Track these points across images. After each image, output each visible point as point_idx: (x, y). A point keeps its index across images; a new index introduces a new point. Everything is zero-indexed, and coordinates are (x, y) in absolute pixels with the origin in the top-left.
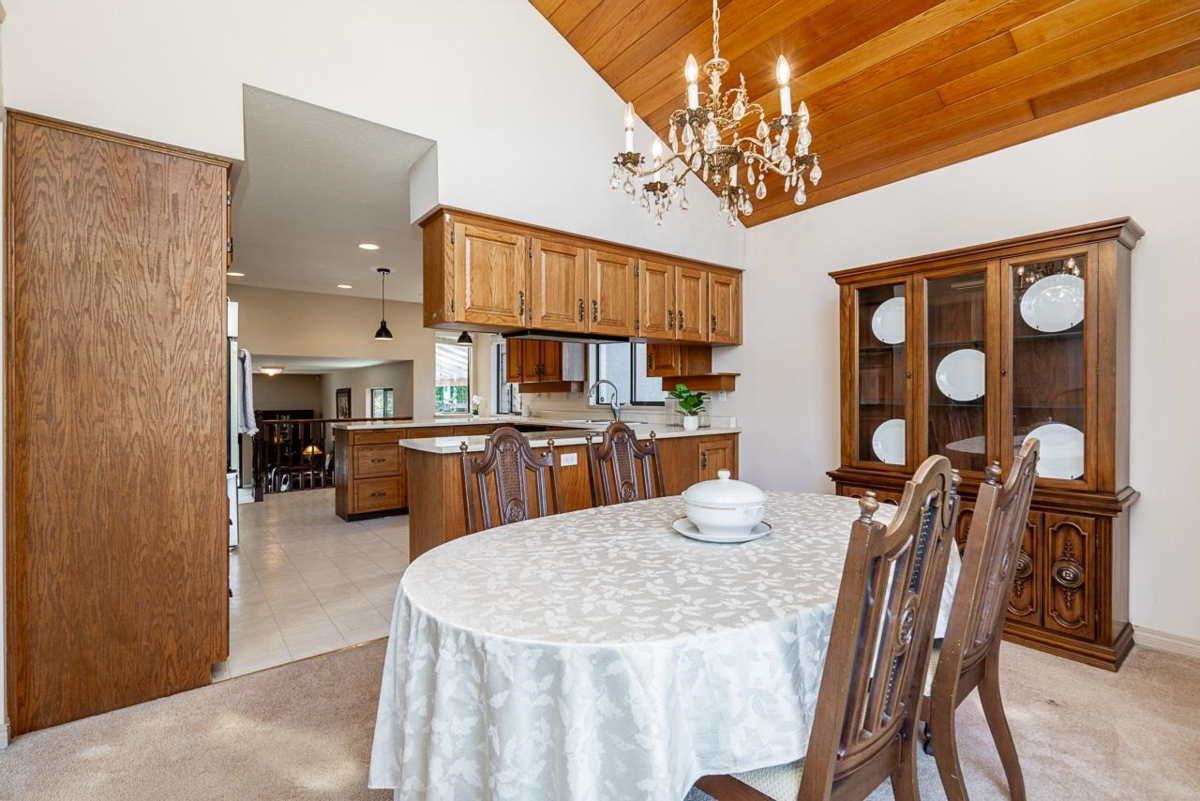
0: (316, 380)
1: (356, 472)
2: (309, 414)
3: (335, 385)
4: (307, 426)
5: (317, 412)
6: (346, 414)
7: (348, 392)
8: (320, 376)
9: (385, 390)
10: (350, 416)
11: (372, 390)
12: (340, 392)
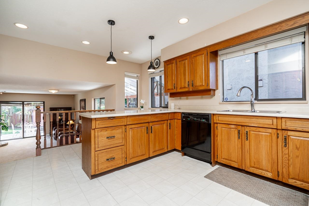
0: (72, 97)
1: (97, 146)
2: (70, 109)
3: (80, 97)
4: (67, 114)
5: (73, 108)
6: (84, 108)
7: (85, 100)
8: (74, 95)
9: (101, 99)
10: (85, 110)
11: (94, 99)
12: (81, 100)
